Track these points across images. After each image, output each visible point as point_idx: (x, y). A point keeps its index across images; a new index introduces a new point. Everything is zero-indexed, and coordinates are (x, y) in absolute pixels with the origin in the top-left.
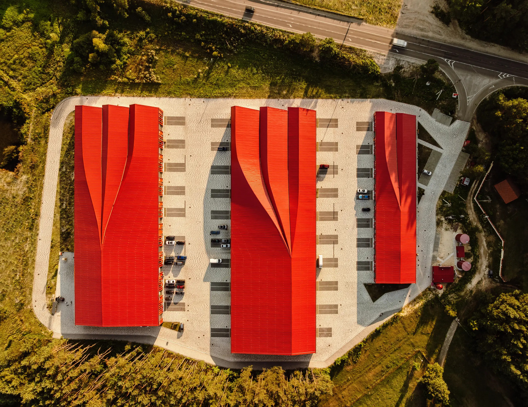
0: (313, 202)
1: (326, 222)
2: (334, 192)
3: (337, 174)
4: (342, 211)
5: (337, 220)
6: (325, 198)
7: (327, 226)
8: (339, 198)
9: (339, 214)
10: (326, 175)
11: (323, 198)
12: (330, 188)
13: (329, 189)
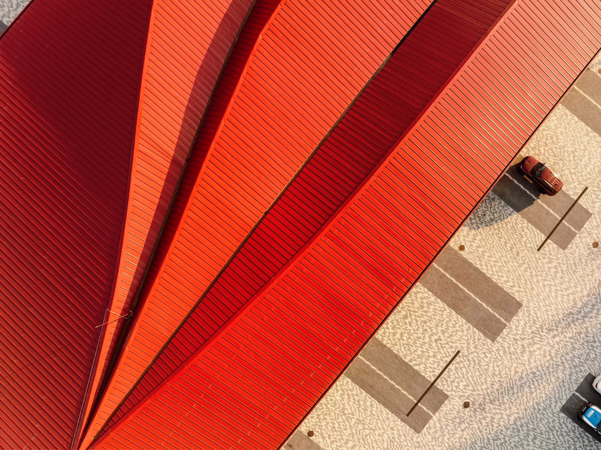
0: (391, 285)
1: (370, 400)
2: (495, 308)
3: (563, 245)
4: (466, 405)
5: (418, 430)
6: (440, 304)
7: (359, 421)
8: (496, 346)
9: (444, 408)
10: (516, 217)
11: (433, 298)
12: (495, 279)
13: (488, 280)
